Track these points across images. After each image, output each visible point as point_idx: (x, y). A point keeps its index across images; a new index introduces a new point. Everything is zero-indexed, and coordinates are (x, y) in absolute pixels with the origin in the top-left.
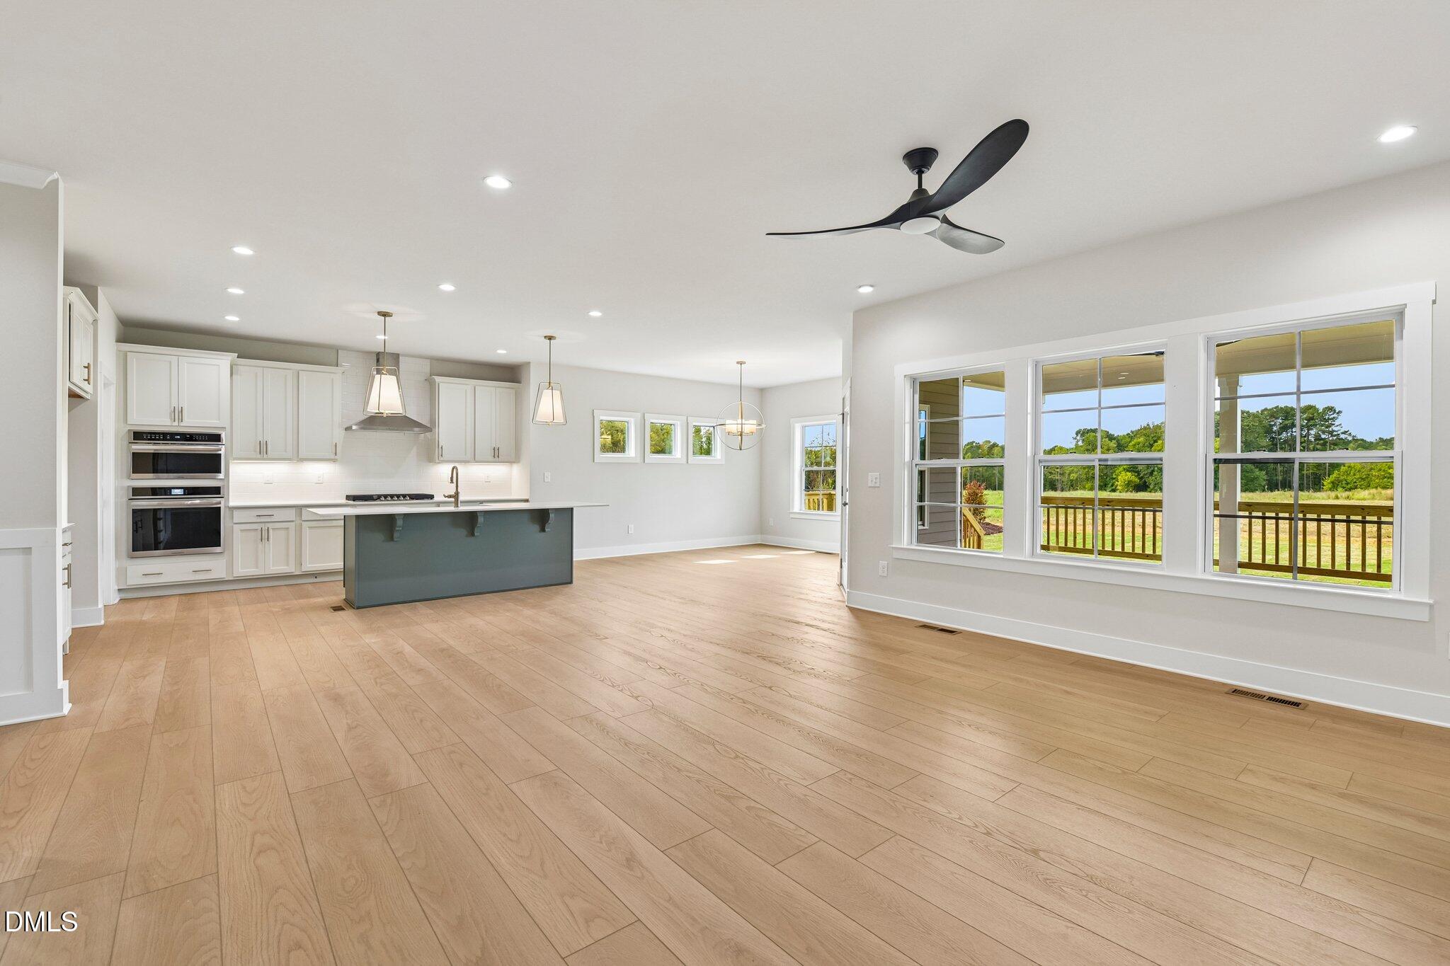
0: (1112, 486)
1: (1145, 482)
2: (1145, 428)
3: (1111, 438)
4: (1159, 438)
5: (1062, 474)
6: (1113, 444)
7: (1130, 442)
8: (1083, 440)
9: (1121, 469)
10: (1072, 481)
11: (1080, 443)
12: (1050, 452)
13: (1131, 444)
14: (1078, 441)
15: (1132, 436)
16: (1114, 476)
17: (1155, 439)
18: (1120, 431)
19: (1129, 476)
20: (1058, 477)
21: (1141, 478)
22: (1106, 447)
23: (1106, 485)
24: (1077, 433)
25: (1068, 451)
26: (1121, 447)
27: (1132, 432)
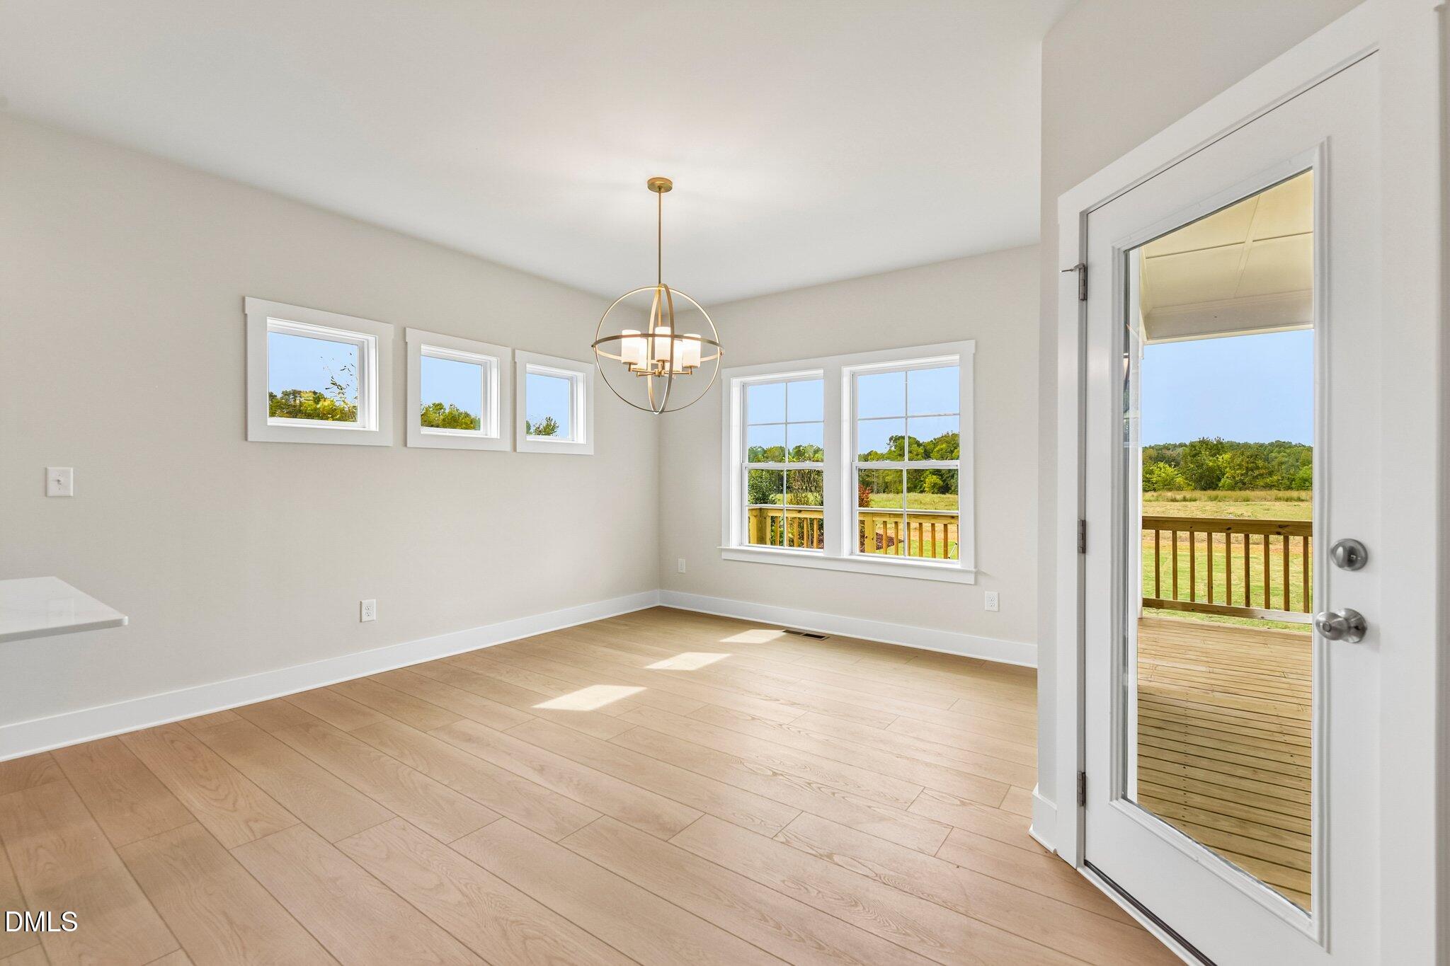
0: (921, 488)
1: (947, 484)
2: (945, 436)
3: (919, 444)
4: (955, 448)
5: (878, 477)
6: (921, 450)
7: (934, 448)
8: (896, 446)
9: (928, 472)
10: (887, 483)
11: (893, 448)
12: (866, 458)
13: (935, 450)
14: (891, 447)
15: (936, 442)
16: (922, 479)
17: (955, 445)
18: (925, 439)
19: (935, 479)
20: (875, 480)
21: (944, 481)
22: (915, 453)
23: (915, 487)
24: (891, 439)
25: (881, 457)
26: (927, 455)
27: (935, 439)
